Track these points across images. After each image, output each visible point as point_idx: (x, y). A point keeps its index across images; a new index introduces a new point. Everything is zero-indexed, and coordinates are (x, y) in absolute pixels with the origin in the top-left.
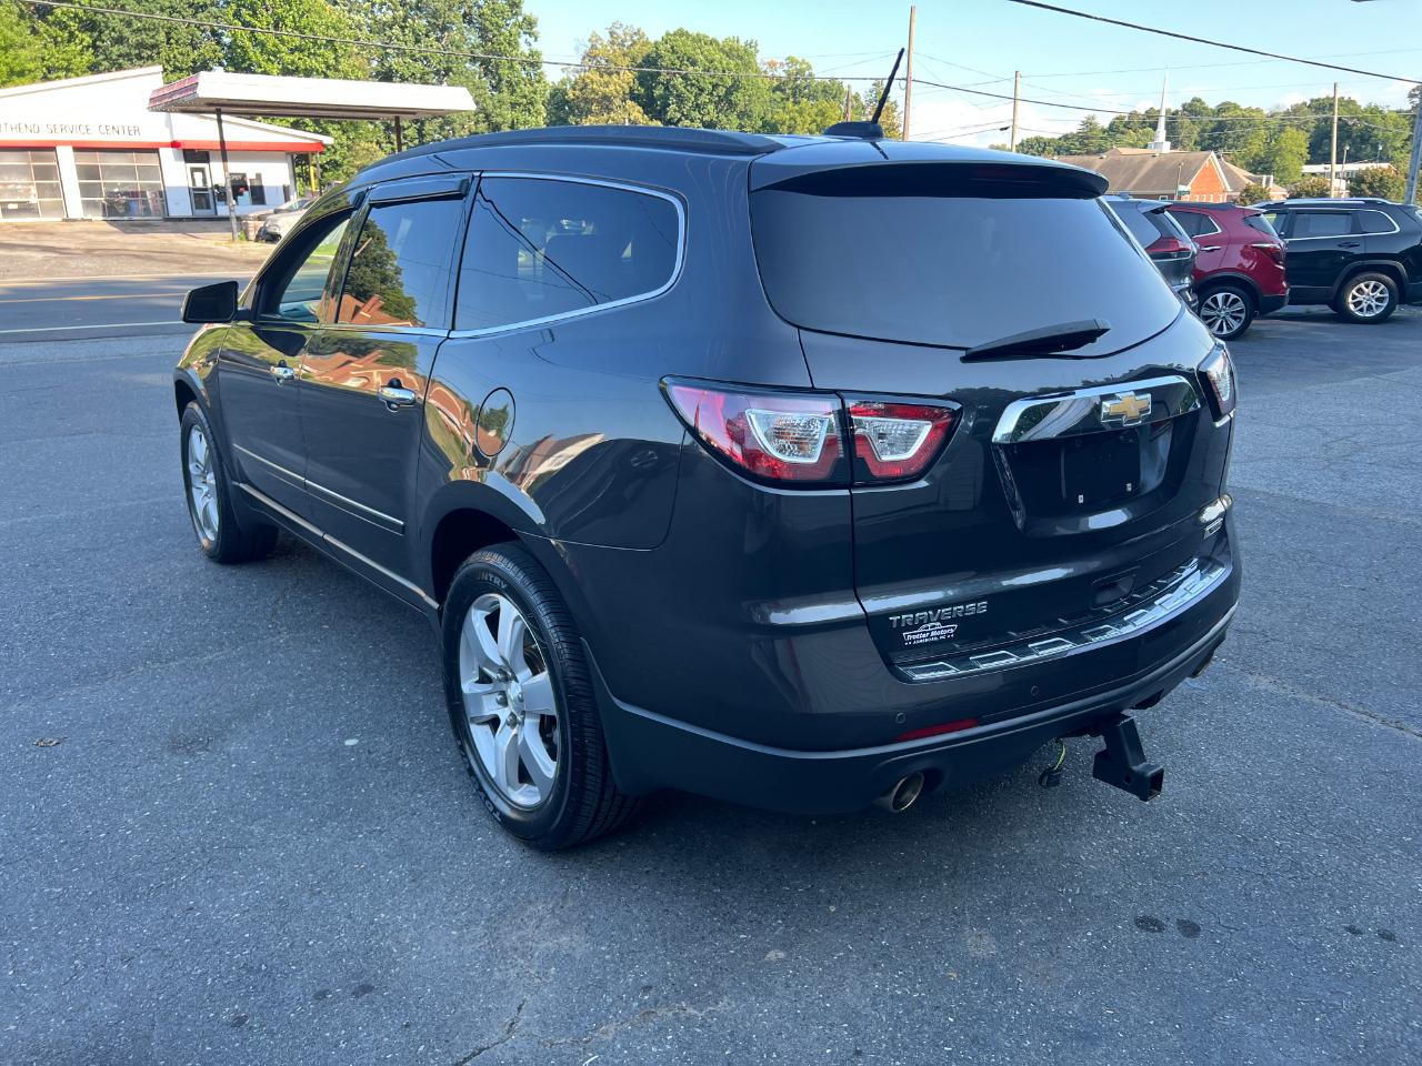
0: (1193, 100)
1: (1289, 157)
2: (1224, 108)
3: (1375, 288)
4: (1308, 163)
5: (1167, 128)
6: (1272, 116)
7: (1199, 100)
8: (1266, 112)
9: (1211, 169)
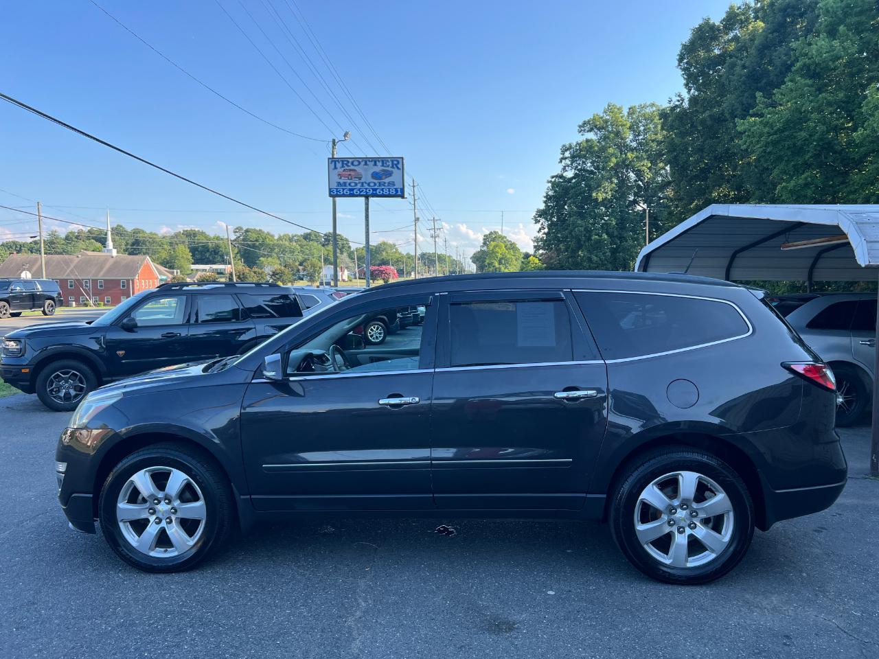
0: (118, 226)
1: (182, 260)
2: (136, 231)
3: (377, 329)
4: (193, 264)
5: (112, 241)
6: (164, 238)
7: (121, 226)
8: (160, 235)
9: (148, 266)
